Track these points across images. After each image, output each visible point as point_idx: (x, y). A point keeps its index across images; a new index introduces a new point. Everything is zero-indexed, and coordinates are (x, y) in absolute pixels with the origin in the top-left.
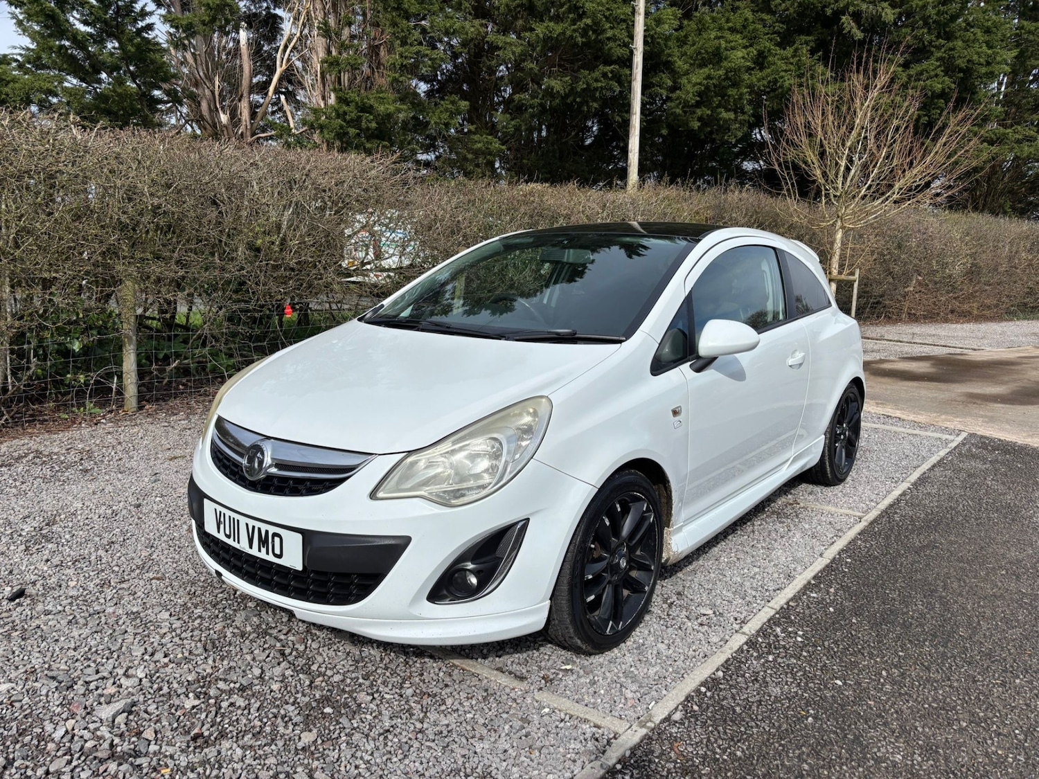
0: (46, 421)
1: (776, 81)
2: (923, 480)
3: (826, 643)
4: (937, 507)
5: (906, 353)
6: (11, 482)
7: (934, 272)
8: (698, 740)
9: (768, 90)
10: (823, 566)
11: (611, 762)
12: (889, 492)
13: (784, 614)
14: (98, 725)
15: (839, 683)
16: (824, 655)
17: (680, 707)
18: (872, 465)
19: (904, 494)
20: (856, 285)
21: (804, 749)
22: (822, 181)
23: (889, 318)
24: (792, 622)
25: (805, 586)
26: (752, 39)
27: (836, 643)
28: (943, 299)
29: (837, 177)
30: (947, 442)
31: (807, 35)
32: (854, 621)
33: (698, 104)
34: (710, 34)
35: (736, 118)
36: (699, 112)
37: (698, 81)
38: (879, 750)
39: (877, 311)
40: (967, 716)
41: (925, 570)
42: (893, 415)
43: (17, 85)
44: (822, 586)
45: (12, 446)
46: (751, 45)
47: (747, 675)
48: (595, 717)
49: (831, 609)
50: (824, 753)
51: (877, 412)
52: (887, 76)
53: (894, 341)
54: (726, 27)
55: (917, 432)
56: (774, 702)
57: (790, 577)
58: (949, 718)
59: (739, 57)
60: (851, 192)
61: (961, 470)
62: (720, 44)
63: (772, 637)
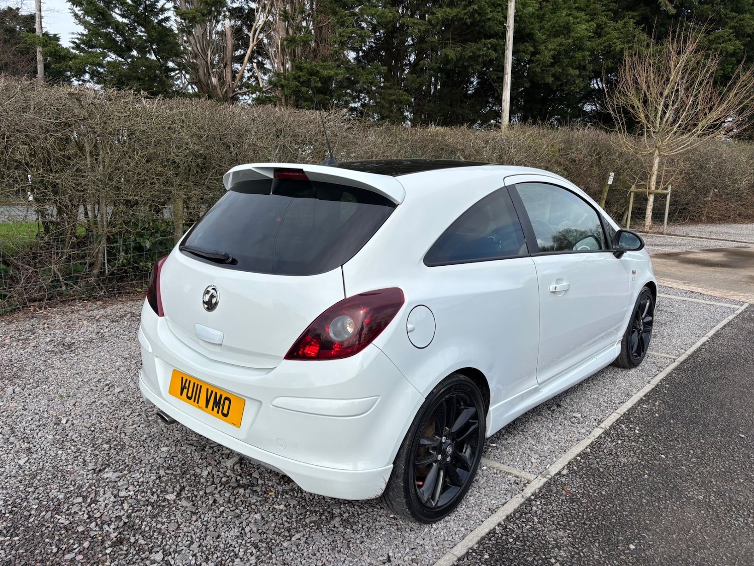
0: (129, 293)
1: (610, 46)
2: (717, 335)
3: (654, 435)
4: (726, 353)
5: (706, 247)
6: (122, 332)
7: (727, 186)
8: (578, 485)
9: (604, 52)
10: (650, 389)
11: (528, 495)
12: (694, 343)
13: (626, 418)
14: (225, 470)
15: (663, 456)
16: (653, 441)
17: (566, 467)
18: (682, 326)
19: (704, 344)
20: (669, 197)
21: (643, 491)
22: (644, 121)
23: (693, 220)
24: (631, 422)
25: (639, 401)
26: (593, 15)
27: (660, 434)
28: (733, 206)
29: (656, 118)
30: (734, 310)
31: (633, 11)
32: (672, 422)
33: (552, 65)
34: (562, 13)
35: (580, 74)
36: (553, 70)
37: (553, 47)
38: (689, 493)
39: (683, 215)
40: (743, 476)
41: (718, 393)
42: (696, 291)
43: (77, 61)
44: (650, 401)
45: (113, 309)
46: (592, 20)
47: (605, 451)
48: (516, 472)
49: (657, 415)
50: (655, 494)
51: (685, 289)
52: (694, 45)
53: (696, 237)
54: (574, 7)
55: (713, 303)
56: (623, 466)
57: (629, 396)
58: (732, 477)
59: (583, 29)
60: (667, 129)
61: (743, 329)
62: (569, 20)
63: (619, 430)
